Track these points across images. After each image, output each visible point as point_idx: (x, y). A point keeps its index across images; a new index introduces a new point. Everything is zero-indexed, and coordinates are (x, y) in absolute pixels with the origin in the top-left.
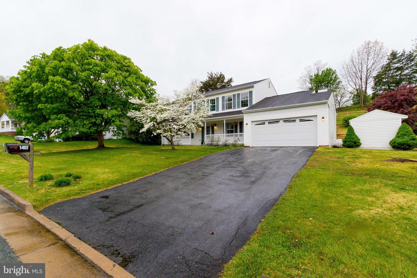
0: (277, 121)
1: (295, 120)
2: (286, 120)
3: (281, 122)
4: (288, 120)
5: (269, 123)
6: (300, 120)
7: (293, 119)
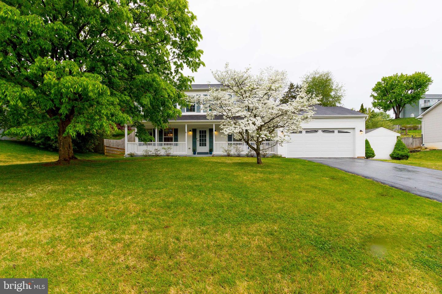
0: (315, 131)
1: (334, 131)
2: (325, 131)
3: (320, 131)
4: (326, 131)
5: (307, 132)
6: (338, 131)
7: (332, 130)
